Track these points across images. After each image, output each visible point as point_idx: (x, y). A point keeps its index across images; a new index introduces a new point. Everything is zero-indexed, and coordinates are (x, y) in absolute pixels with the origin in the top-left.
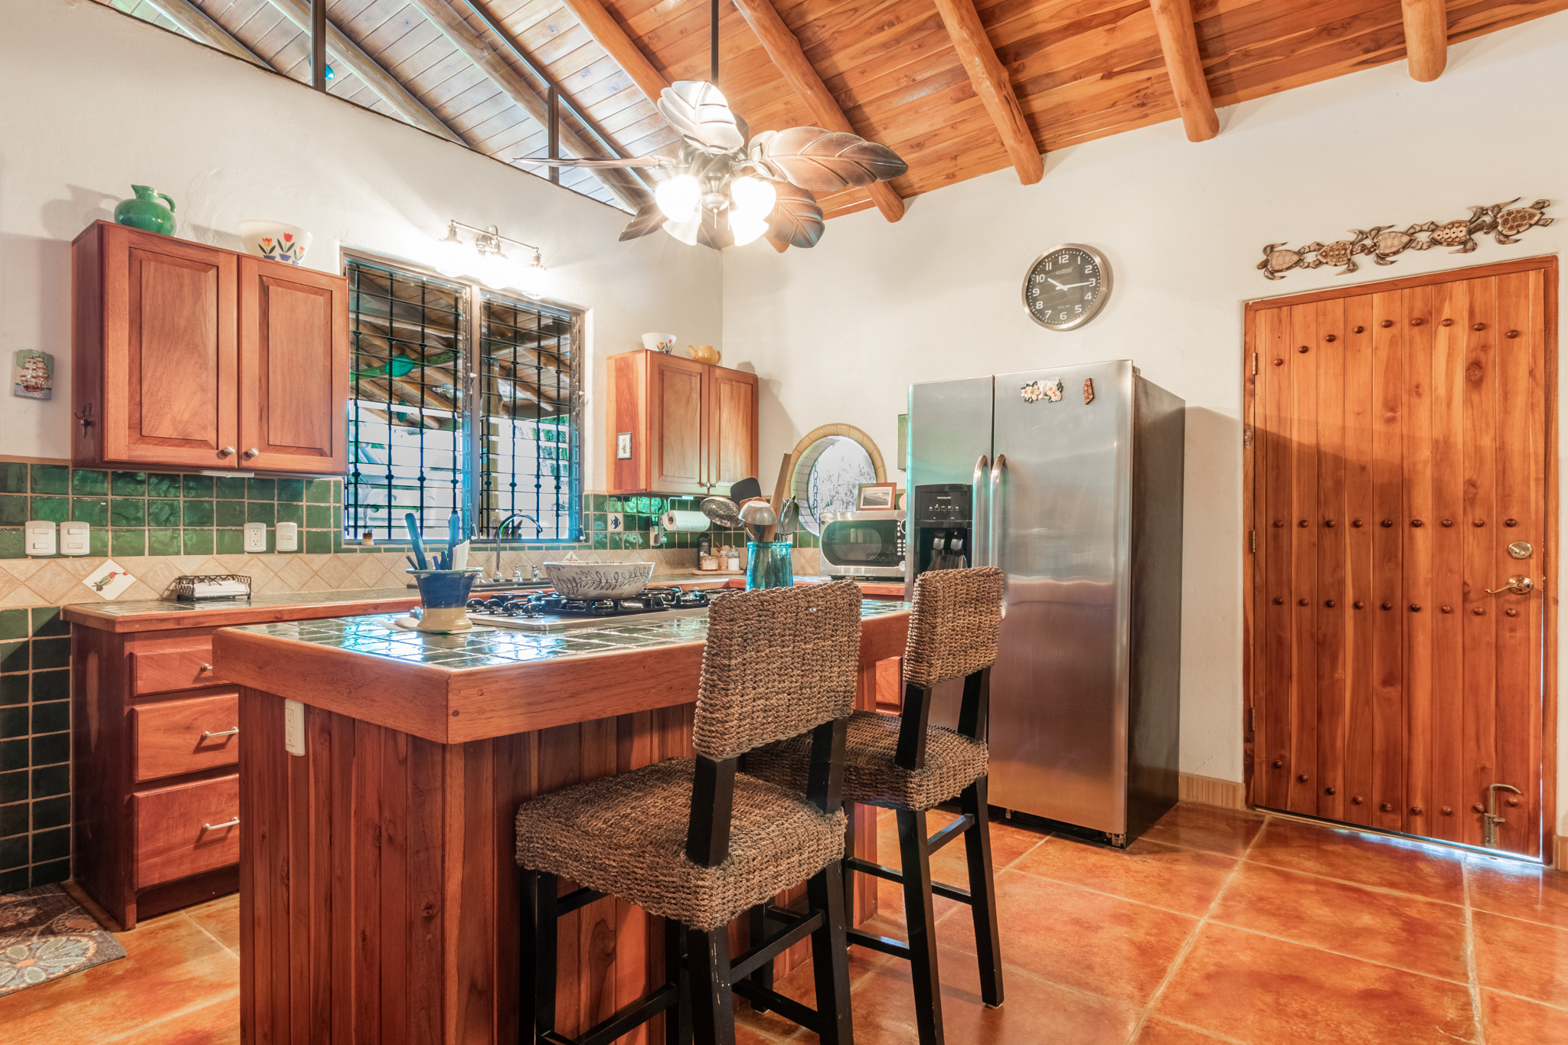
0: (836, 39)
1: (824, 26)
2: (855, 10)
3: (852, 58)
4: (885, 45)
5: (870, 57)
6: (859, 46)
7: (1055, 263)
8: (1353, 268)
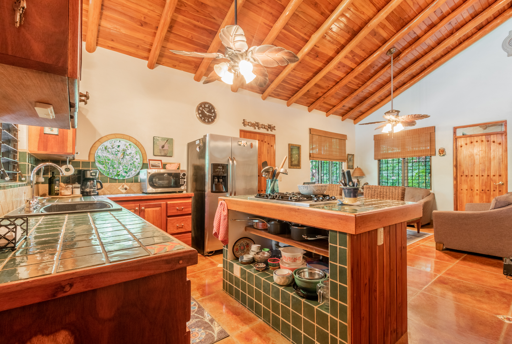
0: (185, 12)
1: (186, 6)
2: (198, 11)
3: (184, 20)
4: (195, 26)
5: (188, 24)
6: (189, 19)
7: (205, 105)
8: (255, 128)
